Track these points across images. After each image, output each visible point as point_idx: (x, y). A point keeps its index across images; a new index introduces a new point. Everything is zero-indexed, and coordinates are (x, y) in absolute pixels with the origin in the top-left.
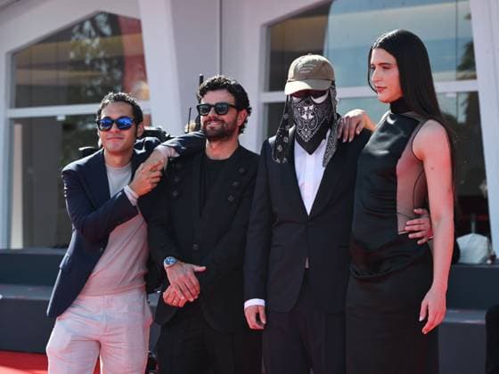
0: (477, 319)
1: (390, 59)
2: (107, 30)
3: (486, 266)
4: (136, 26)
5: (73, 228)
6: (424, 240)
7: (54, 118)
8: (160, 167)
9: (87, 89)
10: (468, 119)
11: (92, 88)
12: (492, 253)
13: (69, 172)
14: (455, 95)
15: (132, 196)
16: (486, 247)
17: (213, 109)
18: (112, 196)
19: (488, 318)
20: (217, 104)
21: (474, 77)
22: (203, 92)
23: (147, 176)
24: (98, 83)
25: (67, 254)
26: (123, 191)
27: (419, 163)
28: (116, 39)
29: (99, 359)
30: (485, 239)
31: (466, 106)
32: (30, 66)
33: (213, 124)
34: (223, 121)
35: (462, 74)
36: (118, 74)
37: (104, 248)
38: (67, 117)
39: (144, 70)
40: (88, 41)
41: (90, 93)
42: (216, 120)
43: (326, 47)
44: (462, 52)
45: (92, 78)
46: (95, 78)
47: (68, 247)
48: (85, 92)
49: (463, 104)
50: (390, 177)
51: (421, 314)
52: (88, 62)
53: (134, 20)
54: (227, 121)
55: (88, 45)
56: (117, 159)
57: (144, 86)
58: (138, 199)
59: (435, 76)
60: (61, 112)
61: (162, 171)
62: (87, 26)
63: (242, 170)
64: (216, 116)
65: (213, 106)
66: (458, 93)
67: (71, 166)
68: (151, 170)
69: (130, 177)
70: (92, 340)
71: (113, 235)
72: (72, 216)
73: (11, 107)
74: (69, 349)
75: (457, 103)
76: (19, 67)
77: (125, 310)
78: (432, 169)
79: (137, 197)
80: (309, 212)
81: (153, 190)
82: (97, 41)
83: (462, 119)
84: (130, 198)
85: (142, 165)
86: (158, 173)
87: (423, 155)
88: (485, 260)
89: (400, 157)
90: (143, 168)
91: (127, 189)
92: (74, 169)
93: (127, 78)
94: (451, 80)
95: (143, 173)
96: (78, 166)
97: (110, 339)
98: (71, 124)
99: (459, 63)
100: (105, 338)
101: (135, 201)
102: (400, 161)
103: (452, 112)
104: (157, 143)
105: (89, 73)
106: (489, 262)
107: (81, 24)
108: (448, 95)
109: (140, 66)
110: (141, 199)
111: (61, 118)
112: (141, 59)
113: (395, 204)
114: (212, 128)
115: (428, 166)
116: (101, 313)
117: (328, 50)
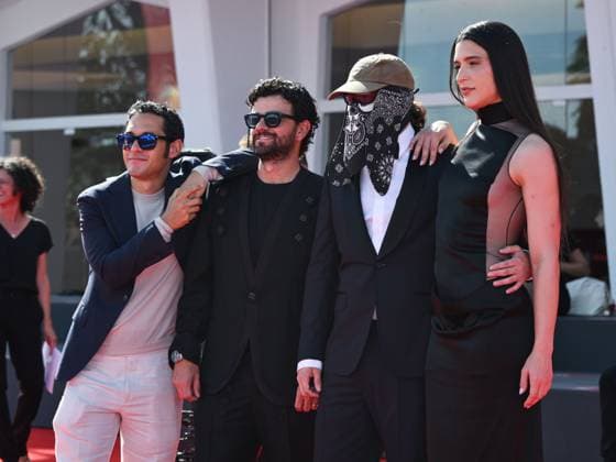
0: (589, 385)
1: (481, 52)
2: (127, 22)
3: (603, 319)
4: (163, 17)
5: (91, 269)
6: (515, 288)
7: (61, 132)
8: (200, 193)
9: (102, 96)
10: (580, 132)
11: (109, 94)
12: (611, 302)
13: (86, 199)
14: (564, 103)
15: (165, 230)
16: (603, 295)
17: (262, 120)
18: (139, 230)
19: (602, 384)
20: (268, 114)
21: (588, 81)
22: (253, 99)
23: (184, 204)
24: (116, 87)
25: (82, 303)
26: (153, 223)
27: (517, 189)
28: (138, 32)
29: (119, 435)
30: (602, 284)
31: (578, 115)
32: (31, 68)
33: (263, 139)
34: (275, 135)
35: (572, 77)
36: (141, 77)
37: (129, 297)
38: (78, 130)
39: (173, 72)
40: (102, 35)
41: (106, 100)
42: (265, 133)
43: (401, 44)
44: (572, 49)
45: (107, 81)
46: (112, 81)
47: (83, 294)
48: (100, 100)
49: (574, 114)
50: (480, 207)
51: (521, 384)
52: (103, 61)
53: (160, 8)
54: (279, 135)
55: (103, 40)
56: (146, 185)
57: (173, 92)
58: (172, 234)
59: (535, 79)
60: (70, 124)
61: (203, 197)
62: (102, 16)
63: (310, 200)
64: (266, 128)
65: (262, 116)
66: (568, 101)
67: (89, 192)
68: (188, 197)
69: (162, 207)
70: (111, 412)
71: (140, 280)
72: (89, 255)
73: (7, 118)
74: (82, 423)
75: (566, 114)
76: (17, 67)
77: (153, 374)
78: (533, 197)
79: (171, 231)
80: (378, 251)
81: (191, 221)
82: (114, 34)
83: (572, 132)
84: (162, 232)
85: (176, 191)
86: (197, 201)
87: (522, 179)
88: (602, 310)
89: (492, 182)
90: (179, 194)
91: (159, 222)
92: (92, 195)
93: (153, 83)
94: (559, 84)
95: (179, 201)
96: (98, 192)
97: (134, 410)
98: (81, 139)
99: (570, 63)
100: (128, 410)
101: (169, 236)
102: (492, 186)
103: (561, 124)
104: (197, 164)
105: (103, 76)
106: (607, 313)
107: (95, 13)
108: (556, 104)
109: (169, 67)
110: (176, 233)
111: (70, 132)
112: (169, 57)
113: (485, 242)
114: (261, 144)
115: (528, 193)
116: (122, 379)
117: (404, 48)
